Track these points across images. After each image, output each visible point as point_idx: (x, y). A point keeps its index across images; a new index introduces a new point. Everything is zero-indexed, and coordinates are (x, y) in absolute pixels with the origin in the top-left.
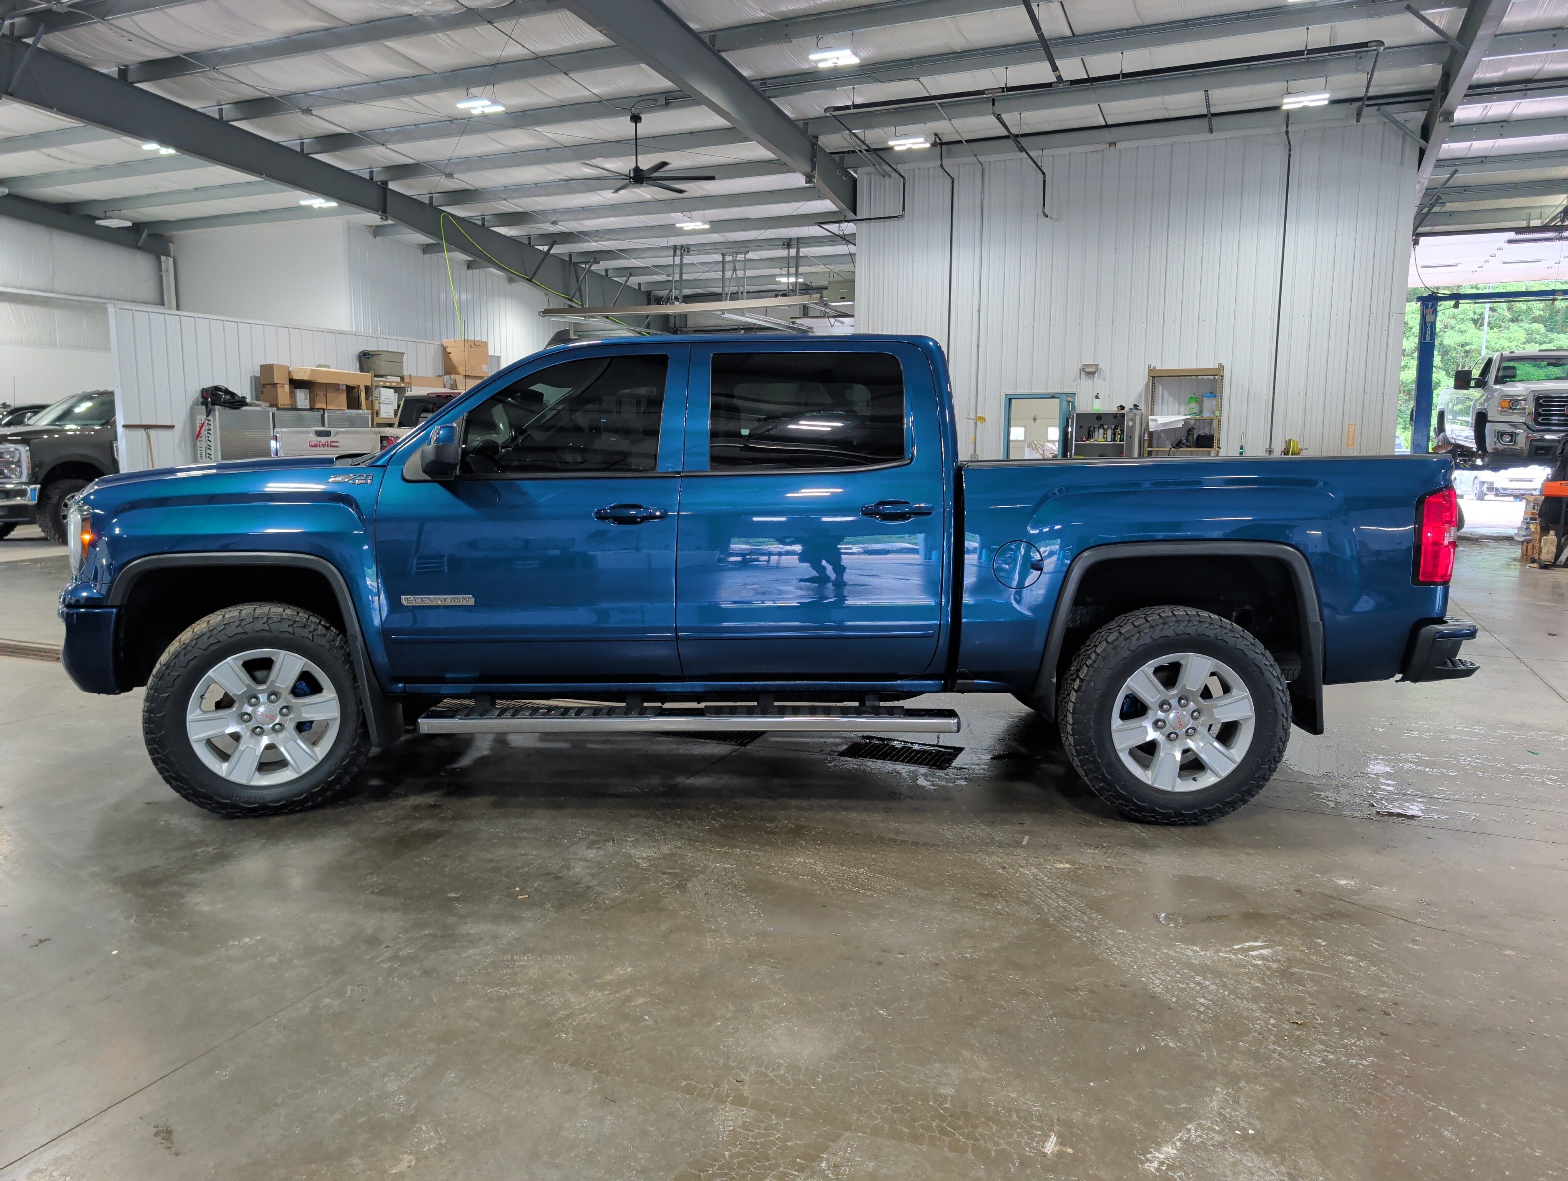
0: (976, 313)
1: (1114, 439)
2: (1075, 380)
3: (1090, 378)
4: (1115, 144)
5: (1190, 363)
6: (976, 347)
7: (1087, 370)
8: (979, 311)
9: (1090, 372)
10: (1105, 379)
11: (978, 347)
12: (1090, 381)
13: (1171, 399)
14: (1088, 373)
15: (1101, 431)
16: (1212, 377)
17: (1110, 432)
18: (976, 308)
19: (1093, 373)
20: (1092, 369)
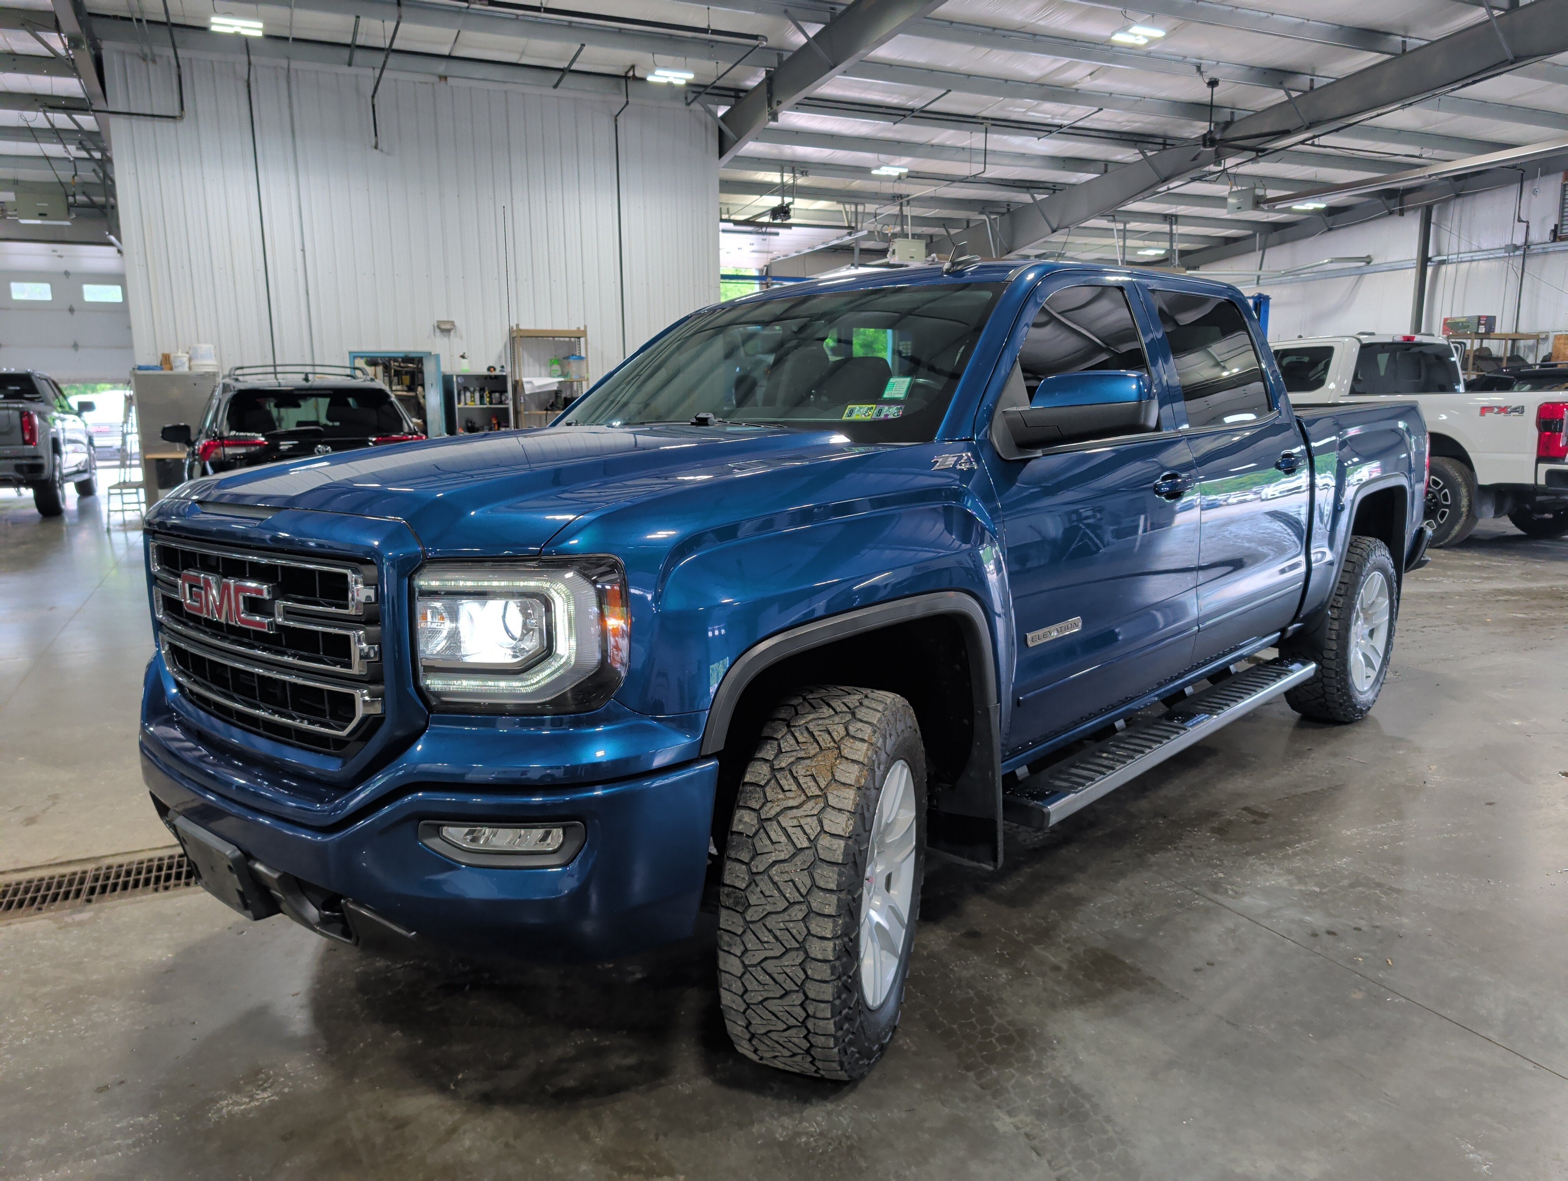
0: (299, 254)
1: (482, 403)
2: (429, 337)
3: (445, 336)
4: (446, 78)
5: (545, 324)
6: (305, 294)
7: (443, 327)
8: (303, 250)
9: (445, 329)
10: (461, 337)
11: (307, 293)
12: (446, 339)
13: (531, 360)
14: (443, 331)
15: (468, 394)
16: (567, 339)
17: (477, 395)
18: (298, 247)
19: (449, 331)
20: (448, 327)
